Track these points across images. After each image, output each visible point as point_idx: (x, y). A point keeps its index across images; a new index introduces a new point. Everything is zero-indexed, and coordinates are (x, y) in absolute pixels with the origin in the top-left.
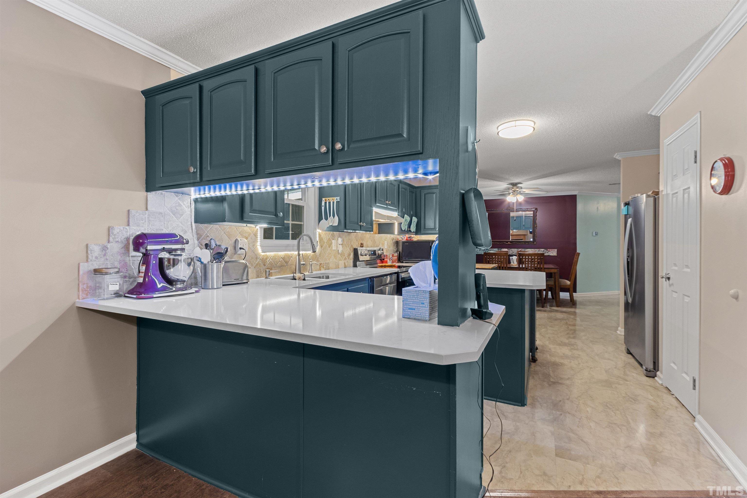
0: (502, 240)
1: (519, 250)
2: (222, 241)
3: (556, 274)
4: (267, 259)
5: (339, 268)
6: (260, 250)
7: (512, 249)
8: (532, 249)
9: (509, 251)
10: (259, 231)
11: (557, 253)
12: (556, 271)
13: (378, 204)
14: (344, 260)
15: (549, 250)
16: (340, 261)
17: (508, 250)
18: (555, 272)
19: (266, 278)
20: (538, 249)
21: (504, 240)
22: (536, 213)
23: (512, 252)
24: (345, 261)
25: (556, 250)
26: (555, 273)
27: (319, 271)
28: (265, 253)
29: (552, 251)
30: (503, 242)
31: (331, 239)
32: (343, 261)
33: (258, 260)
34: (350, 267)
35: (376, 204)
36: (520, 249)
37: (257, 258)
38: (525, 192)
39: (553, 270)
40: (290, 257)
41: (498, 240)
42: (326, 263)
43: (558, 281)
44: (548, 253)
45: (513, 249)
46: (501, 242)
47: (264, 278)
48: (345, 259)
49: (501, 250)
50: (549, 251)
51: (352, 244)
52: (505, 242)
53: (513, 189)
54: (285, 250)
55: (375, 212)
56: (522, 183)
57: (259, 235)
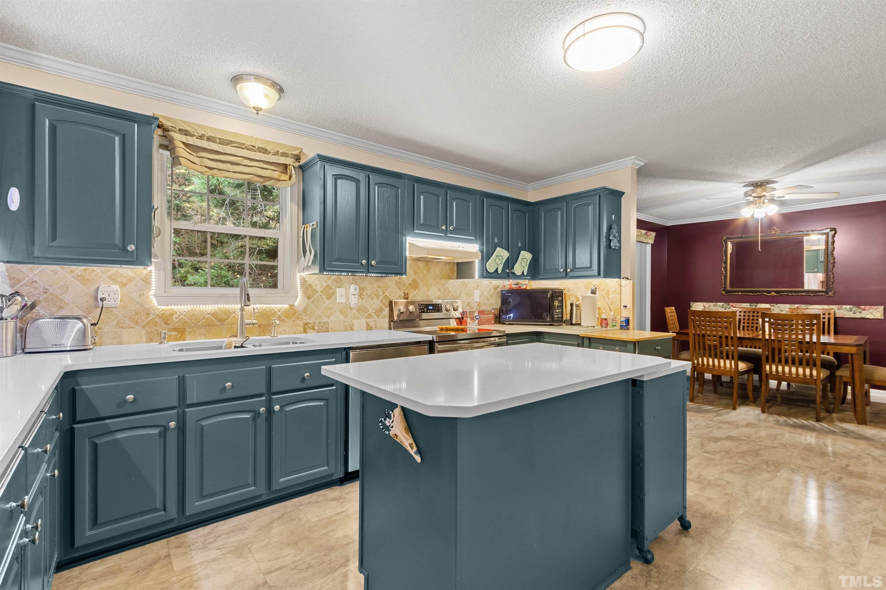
0: (758, 289)
1: (793, 307)
2: (66, 289)
3: (854, 356)
4: (172, 314)
5: (353, 330)
6: (155, 303)
7: (779, 305)
8: (824, 306)
9: (772, 308)
10: (153, 274)
11: (884, 314)
12: (854, 350)
13: (416, 231)
14: (366, 318)
15: (863, 307)
16: (355, 319)
17: (770, 307)
18: (852, 352)
19: (161, 343)
20: (839, 305)
21: (763, 289)
22: (833, 237)
23: (779, 309)
24: (369, 320)
25: (881, 308)
26: (852, 354)
27: (301, 333)
28: (168, 306)
29: (871, 310)
30: (760, 292)
31: (333, 287)
32: (365, 320)
33: (152, 316)
34: (382, 328)
35: (413, 230)
36: (796, 306)
37: (148, 314)
38: (784, 197)
39: (847, 348)
40: (228, 313)
41: (750, 289)
42: (320, 323)
43: (861, 371)
44: (861, 313)
45: (781, 305)
46: (756, 292)
47: (158, 343)
48: (369, 316)
49: (756, 306)
50: (864, 310)
51: (387, 293)
52: (765, 291)
53: (754, 193)
54: (216, 303)
55: (410, 243)
56: (775, 182)
57: (153, 280)
